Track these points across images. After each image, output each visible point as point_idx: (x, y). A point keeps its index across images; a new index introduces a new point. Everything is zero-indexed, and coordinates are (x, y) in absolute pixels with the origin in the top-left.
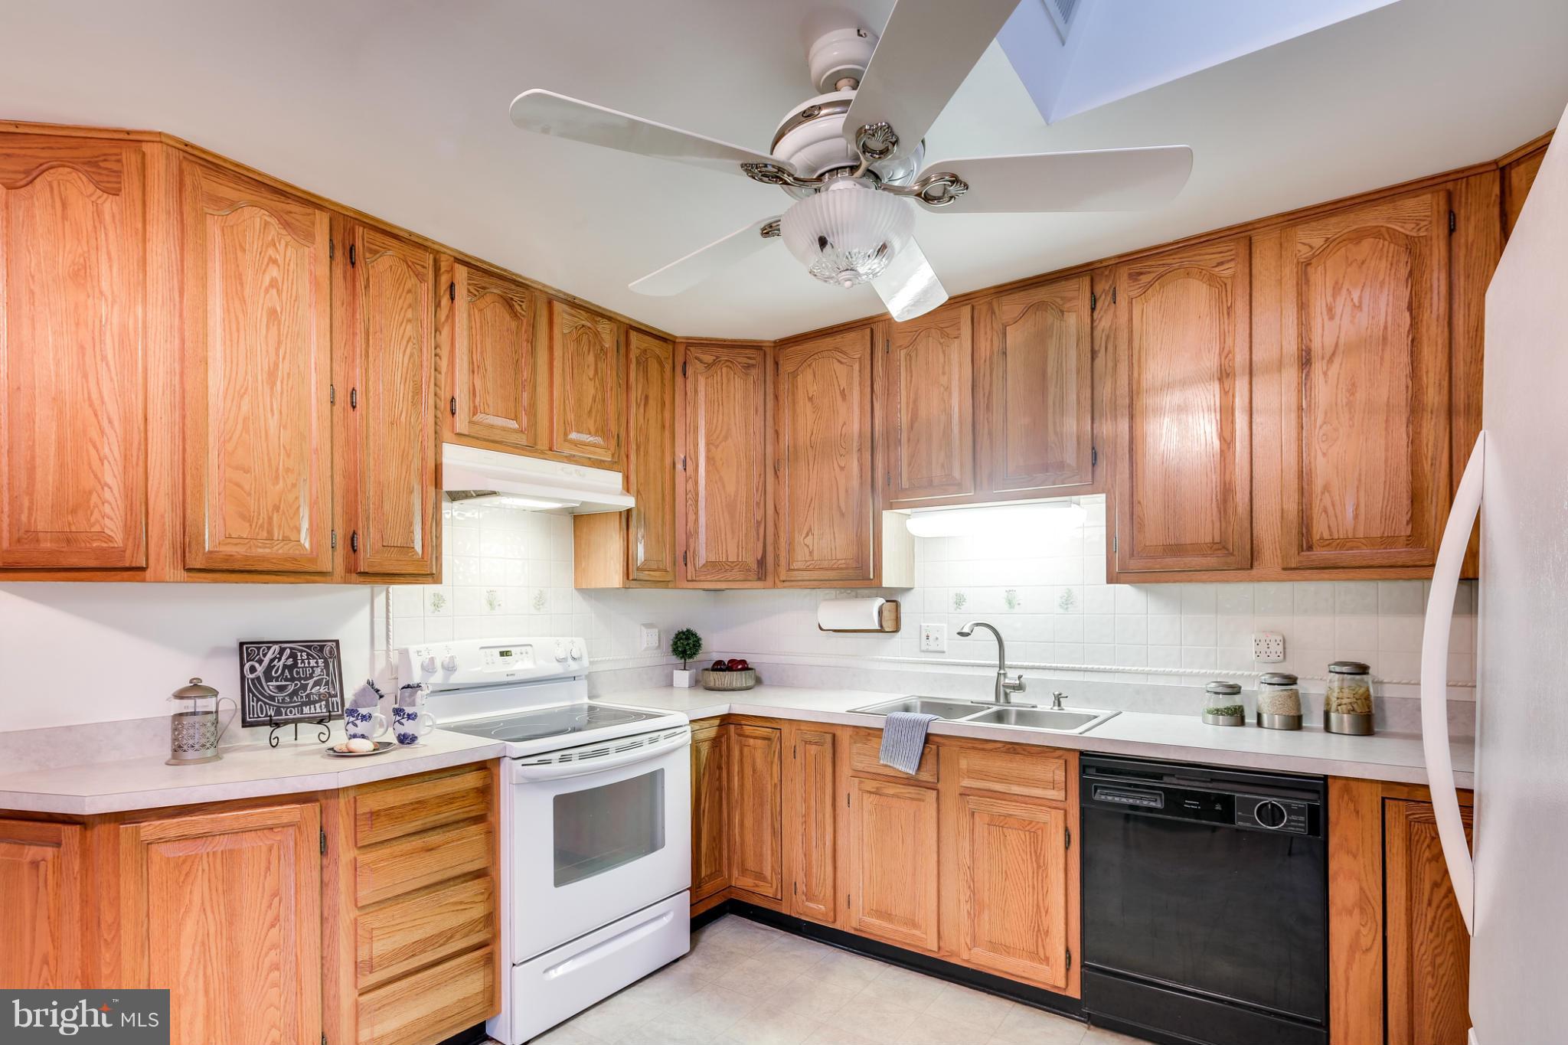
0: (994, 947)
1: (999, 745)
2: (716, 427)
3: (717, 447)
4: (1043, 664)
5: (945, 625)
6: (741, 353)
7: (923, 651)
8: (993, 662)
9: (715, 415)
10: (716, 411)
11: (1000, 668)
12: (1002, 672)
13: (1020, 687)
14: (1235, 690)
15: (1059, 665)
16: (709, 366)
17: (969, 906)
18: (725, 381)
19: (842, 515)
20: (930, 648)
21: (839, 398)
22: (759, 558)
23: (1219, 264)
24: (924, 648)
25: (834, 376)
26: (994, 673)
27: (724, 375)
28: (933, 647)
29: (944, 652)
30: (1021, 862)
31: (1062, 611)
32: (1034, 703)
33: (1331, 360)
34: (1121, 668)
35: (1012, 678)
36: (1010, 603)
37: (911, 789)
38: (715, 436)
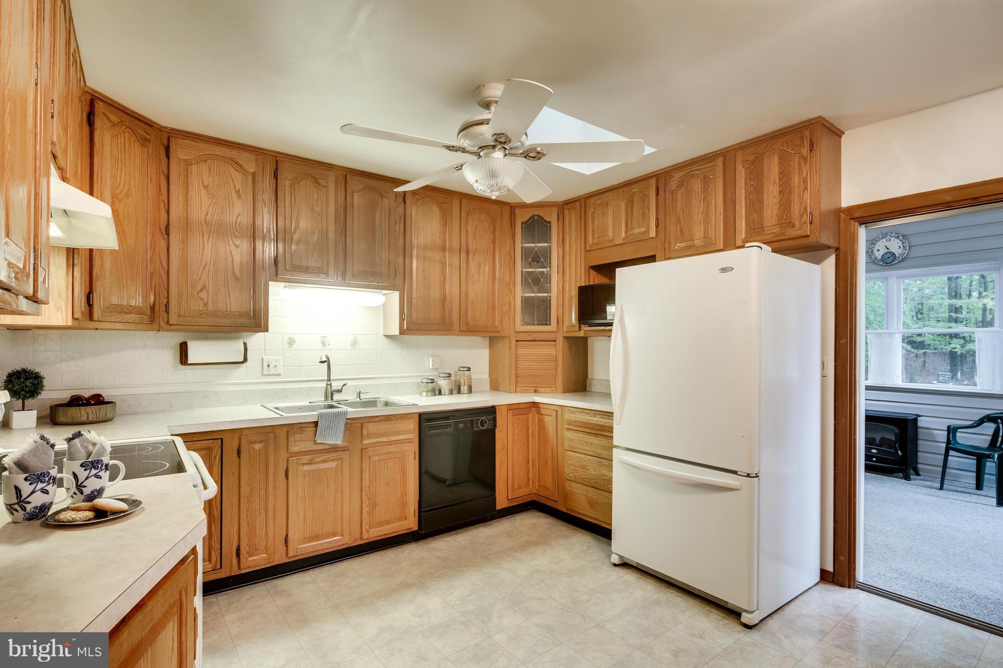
0: (380, 524)
1: (382, 418)
2: (120, 183)
3: (120, 201)
4: (342, 377)
5: (282, 357)
6: (141, 126)
7: (265, 375)
8: (323, 378)
9: (119, 173)
10: (119, 168)
11: (328, 381)
12: (329, 383)
13: (339, 391)
14: (432, 381)
15: (351, 377)
16: (114, 125)
17: (368, 509)
18: (127, 144)
19: (237, 279)
20: (270, 373)
21: (234, 195)
22: (152, 305)
23: (443, 203)
24: (265, 373)
25: (230, 178)
26: (324, 384)
27: (127, 139)
28: (273, 371)
29: (280, 375)
30: (395, 474)
31: (352, 348)
32: (347, 399)
33: (474, 254)
34: (380, 376)
35: (336, 385)
36: (323, 343)
37: (334, 454)
38: (118, 191)
